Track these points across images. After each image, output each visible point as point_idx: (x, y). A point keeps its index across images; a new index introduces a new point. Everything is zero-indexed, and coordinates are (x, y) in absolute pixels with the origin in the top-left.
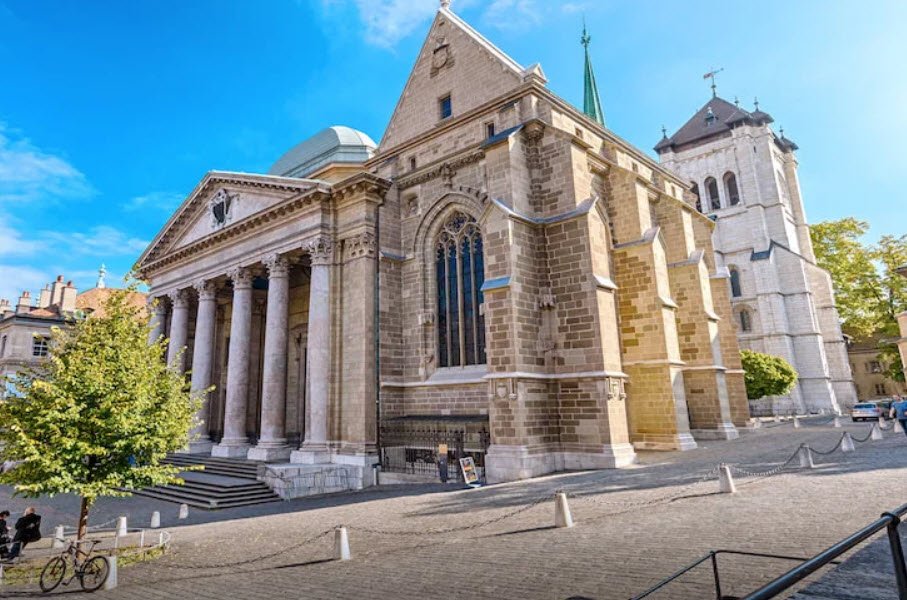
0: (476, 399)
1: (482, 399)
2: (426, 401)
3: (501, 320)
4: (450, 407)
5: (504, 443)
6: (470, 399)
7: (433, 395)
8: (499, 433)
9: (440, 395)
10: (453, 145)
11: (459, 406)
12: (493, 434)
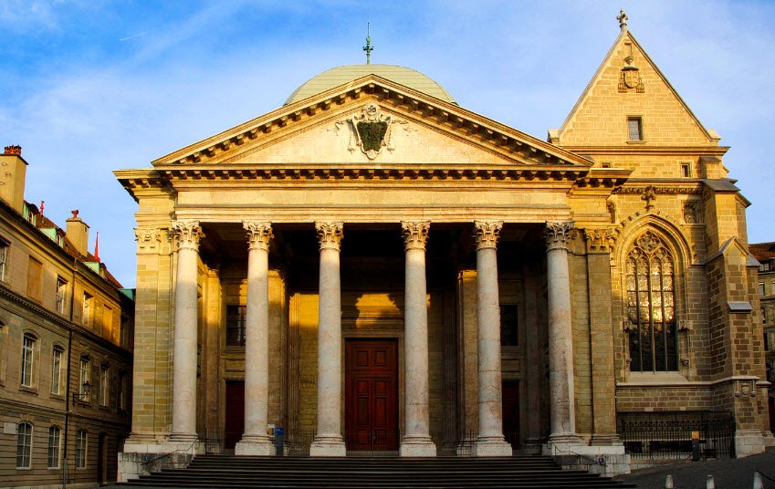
0: (677, 399)
1: (682, 399)
2: (629, 400)
3: (742, 336)
4: (653, 405)
5: (746, 427)
6: (671, 399)
7: (636, 395)
8: (742, 421)
9: (643, 395)
10: (651, 170)
11: (661, 404)
12: (737, 421)
